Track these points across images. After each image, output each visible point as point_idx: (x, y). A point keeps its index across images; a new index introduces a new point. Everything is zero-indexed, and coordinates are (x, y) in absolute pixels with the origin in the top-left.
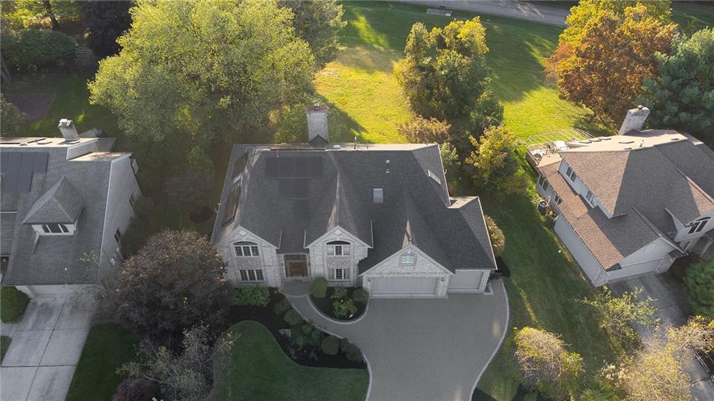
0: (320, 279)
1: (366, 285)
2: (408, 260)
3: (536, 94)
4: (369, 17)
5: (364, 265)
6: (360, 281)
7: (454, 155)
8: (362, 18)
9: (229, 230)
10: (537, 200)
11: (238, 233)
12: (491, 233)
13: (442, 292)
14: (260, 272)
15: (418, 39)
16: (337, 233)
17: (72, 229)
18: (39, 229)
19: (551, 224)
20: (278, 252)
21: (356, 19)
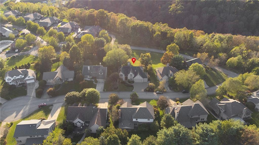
0: (129, 79)
1: (134, 80)
2: (138, 77)
3: (160, 64)
4: (136, 53)
5: (134, 78)
6: (133, 80)
7: (145, 68)
8: (135, 53)
9: (120, 73)
10: (156, 74)
11: (121, 73)
12: (148, 76)
13: (142, 81)
14: (122, 79)
15: (142, 55)
16: (131, 73)
17: (103, 73)
18: (99, 73)
19: (157, 77)
20: (125, 76)
21: (134, 53)
